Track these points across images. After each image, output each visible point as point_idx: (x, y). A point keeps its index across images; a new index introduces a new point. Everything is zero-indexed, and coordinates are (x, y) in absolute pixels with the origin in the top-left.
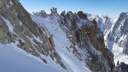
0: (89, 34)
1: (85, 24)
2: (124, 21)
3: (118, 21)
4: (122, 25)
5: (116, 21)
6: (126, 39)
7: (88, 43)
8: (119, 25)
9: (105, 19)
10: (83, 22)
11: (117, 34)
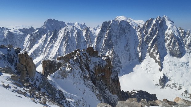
0: (103, 77)
1: (97, 64)
2: (108, 32)
3: (101, 33)
4: (105, 38)
5: (98, 33)
6: (112, 55)
7: (103, 88)
8: (102, 37)
9: (85, 31)
10: (95, 61)
11: (101, 50)
